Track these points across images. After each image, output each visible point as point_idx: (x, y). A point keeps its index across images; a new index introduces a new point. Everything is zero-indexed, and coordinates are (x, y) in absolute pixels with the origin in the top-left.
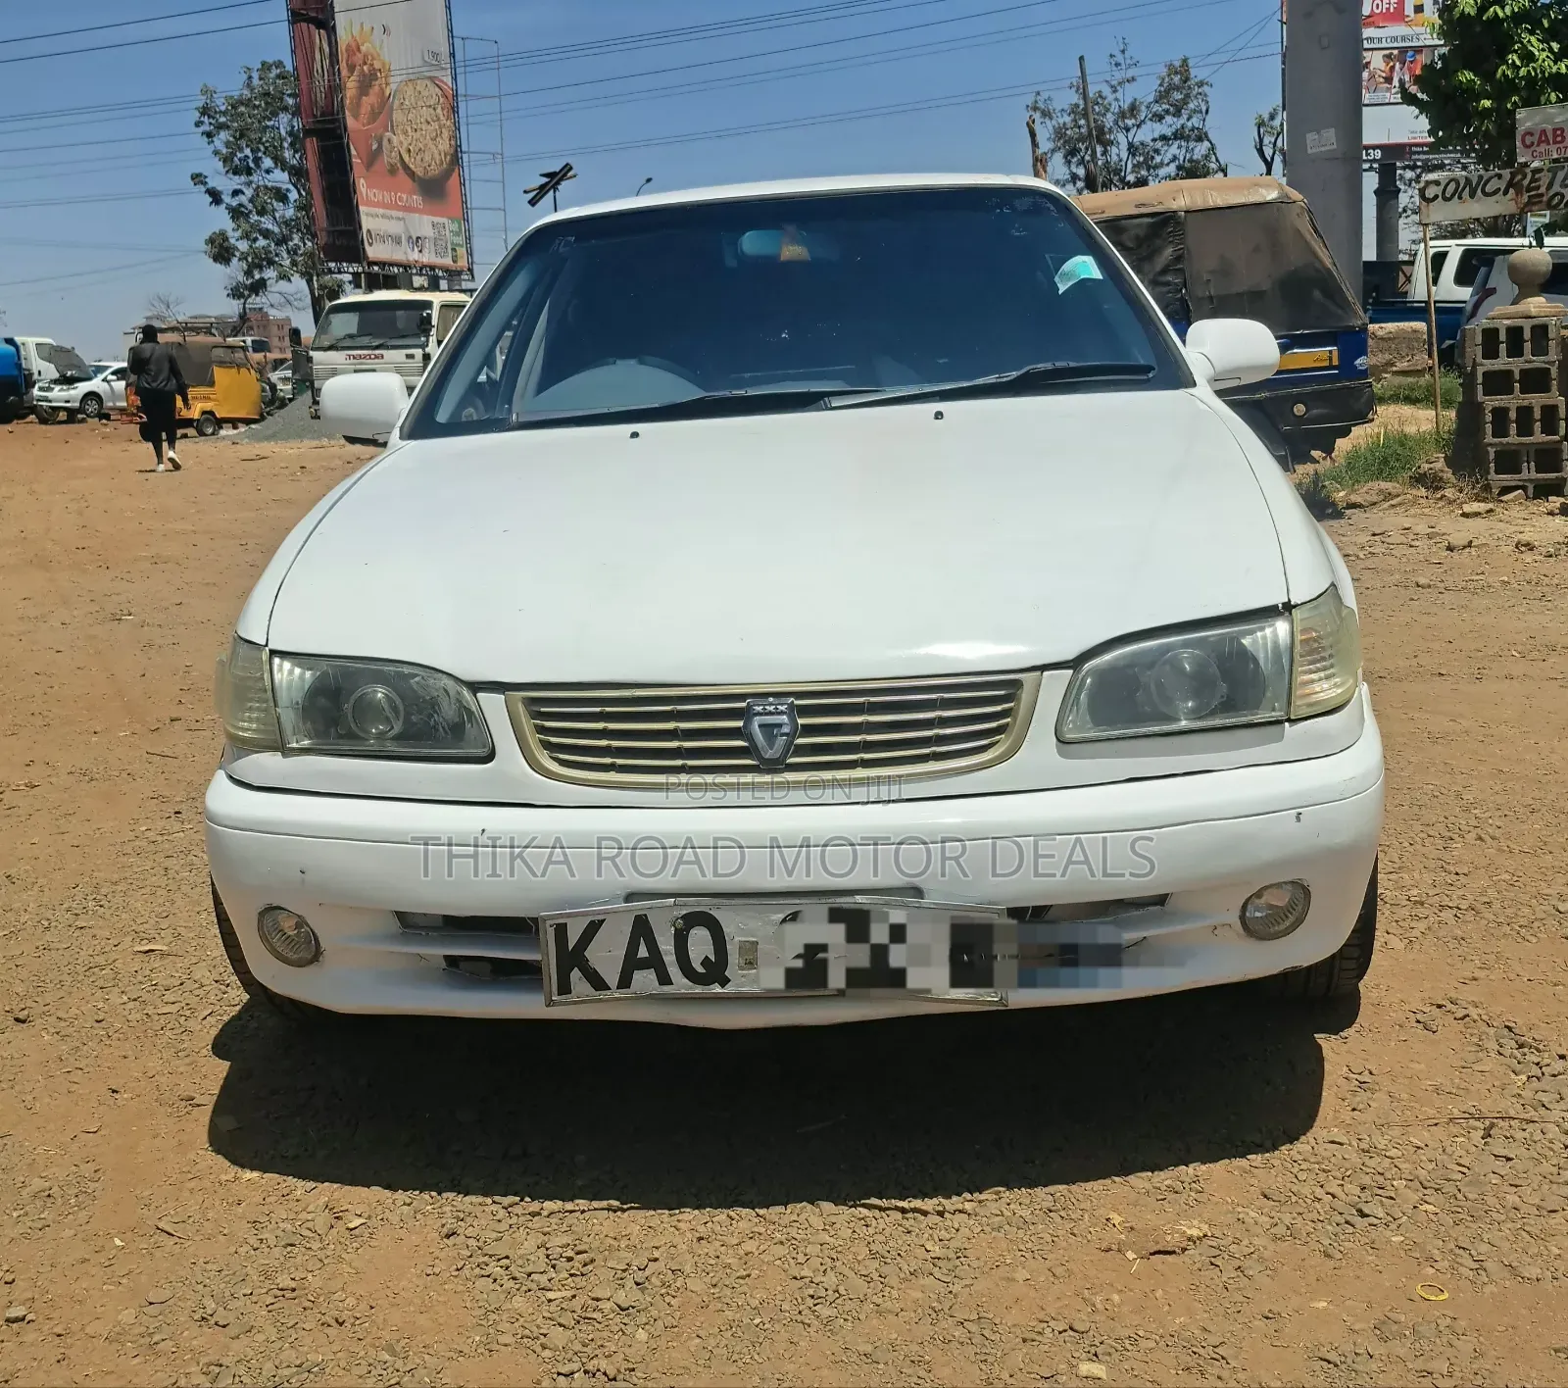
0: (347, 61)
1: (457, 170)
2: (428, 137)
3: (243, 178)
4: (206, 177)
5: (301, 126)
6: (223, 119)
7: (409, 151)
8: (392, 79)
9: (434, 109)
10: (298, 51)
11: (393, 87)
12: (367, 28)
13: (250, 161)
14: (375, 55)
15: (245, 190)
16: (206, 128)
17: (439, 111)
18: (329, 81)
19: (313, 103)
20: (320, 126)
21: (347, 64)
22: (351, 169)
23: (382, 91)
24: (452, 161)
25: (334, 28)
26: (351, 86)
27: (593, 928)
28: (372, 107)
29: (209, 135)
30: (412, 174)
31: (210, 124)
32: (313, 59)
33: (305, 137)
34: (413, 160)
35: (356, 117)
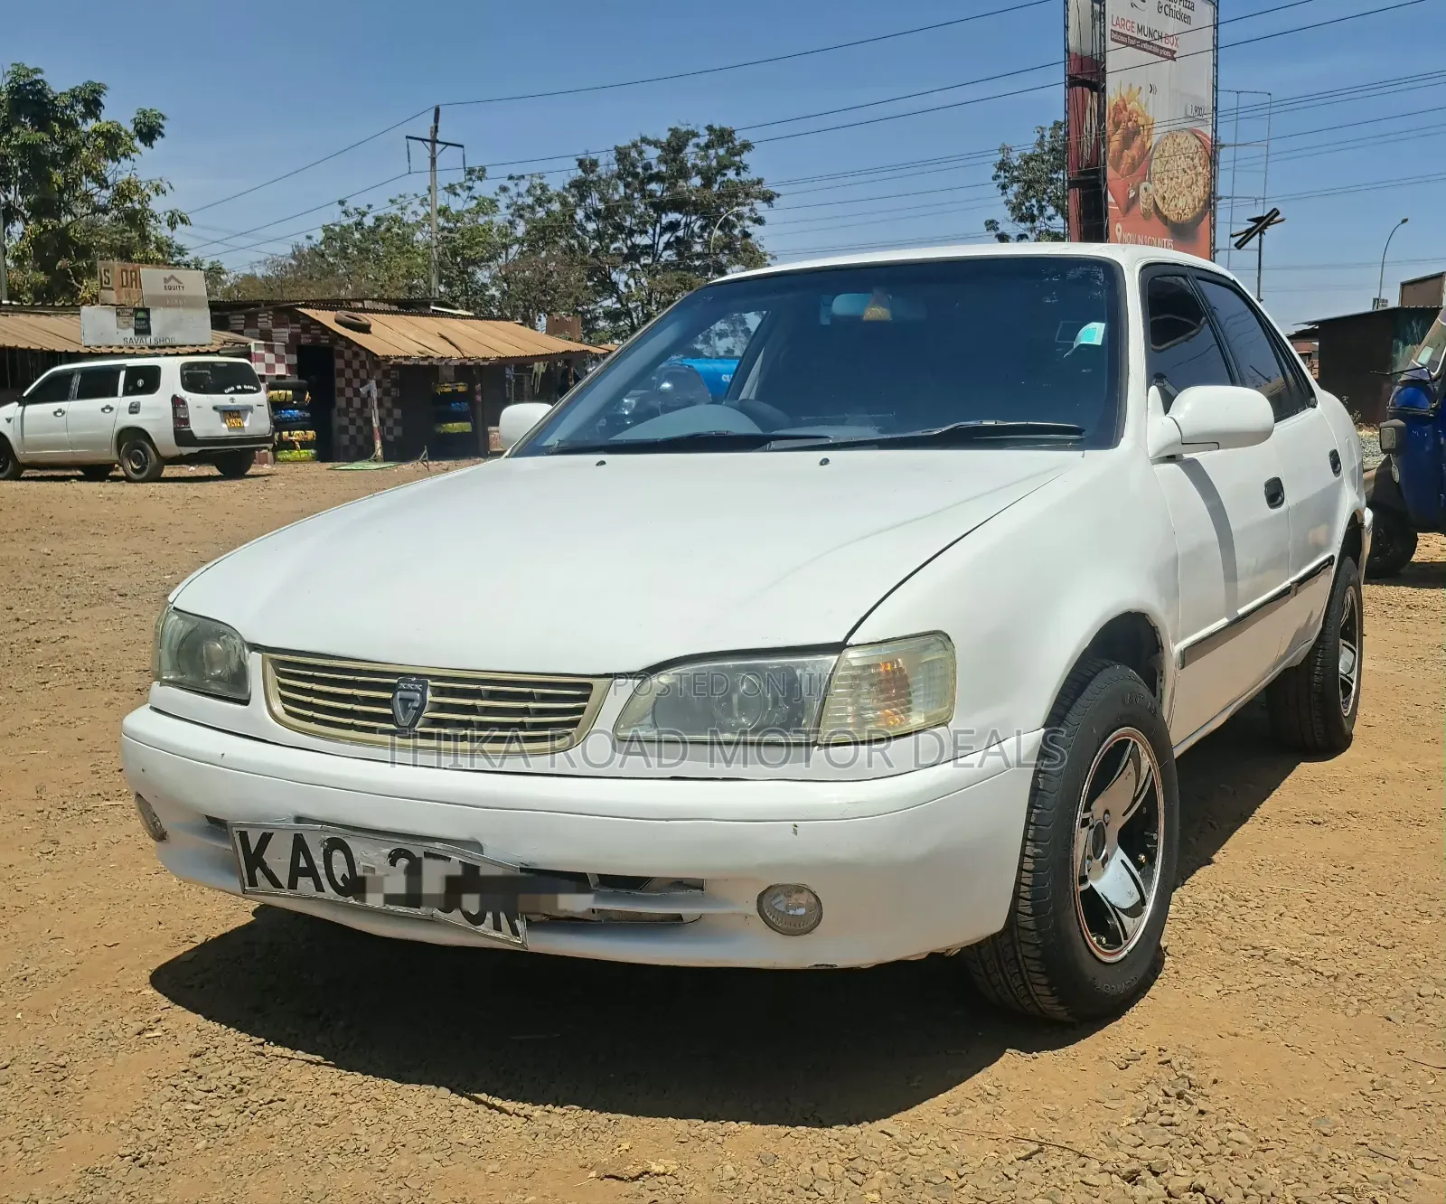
0: (1114, 118)
1: (1208, 214)
2: (1184, 185)
3: (1028, 224)
4: (998, 223)
5: (1066, 178)
6: (1016, 173)
7: (1164, 198)
8: (1155, 131)
9: (1192, 159)
10: (1071, 112)
11: (1155, 139)
12: (1135, 89)
13: (1035, 209)
14: (1140, 112)
15: (1029, 234)
16: (1002, 180)
17: (1196, 160)
18: (1096, 135)
19: (1079, 157)
20: (1082, 178)
21: (1114, 122)
22: (1107, 215)
23: (1144, 145)
24: (1205, 206)
25: (1104, 90)
26: (1115, 142)
27: (266, 838)
28: (1133, 159)
29: (1004, 187)
30: (1165, 219)
31: (1006, 177)
32: (1084, 118)
33: (1070, 187)
34: (1166, 206)
35: (1117, 168)
